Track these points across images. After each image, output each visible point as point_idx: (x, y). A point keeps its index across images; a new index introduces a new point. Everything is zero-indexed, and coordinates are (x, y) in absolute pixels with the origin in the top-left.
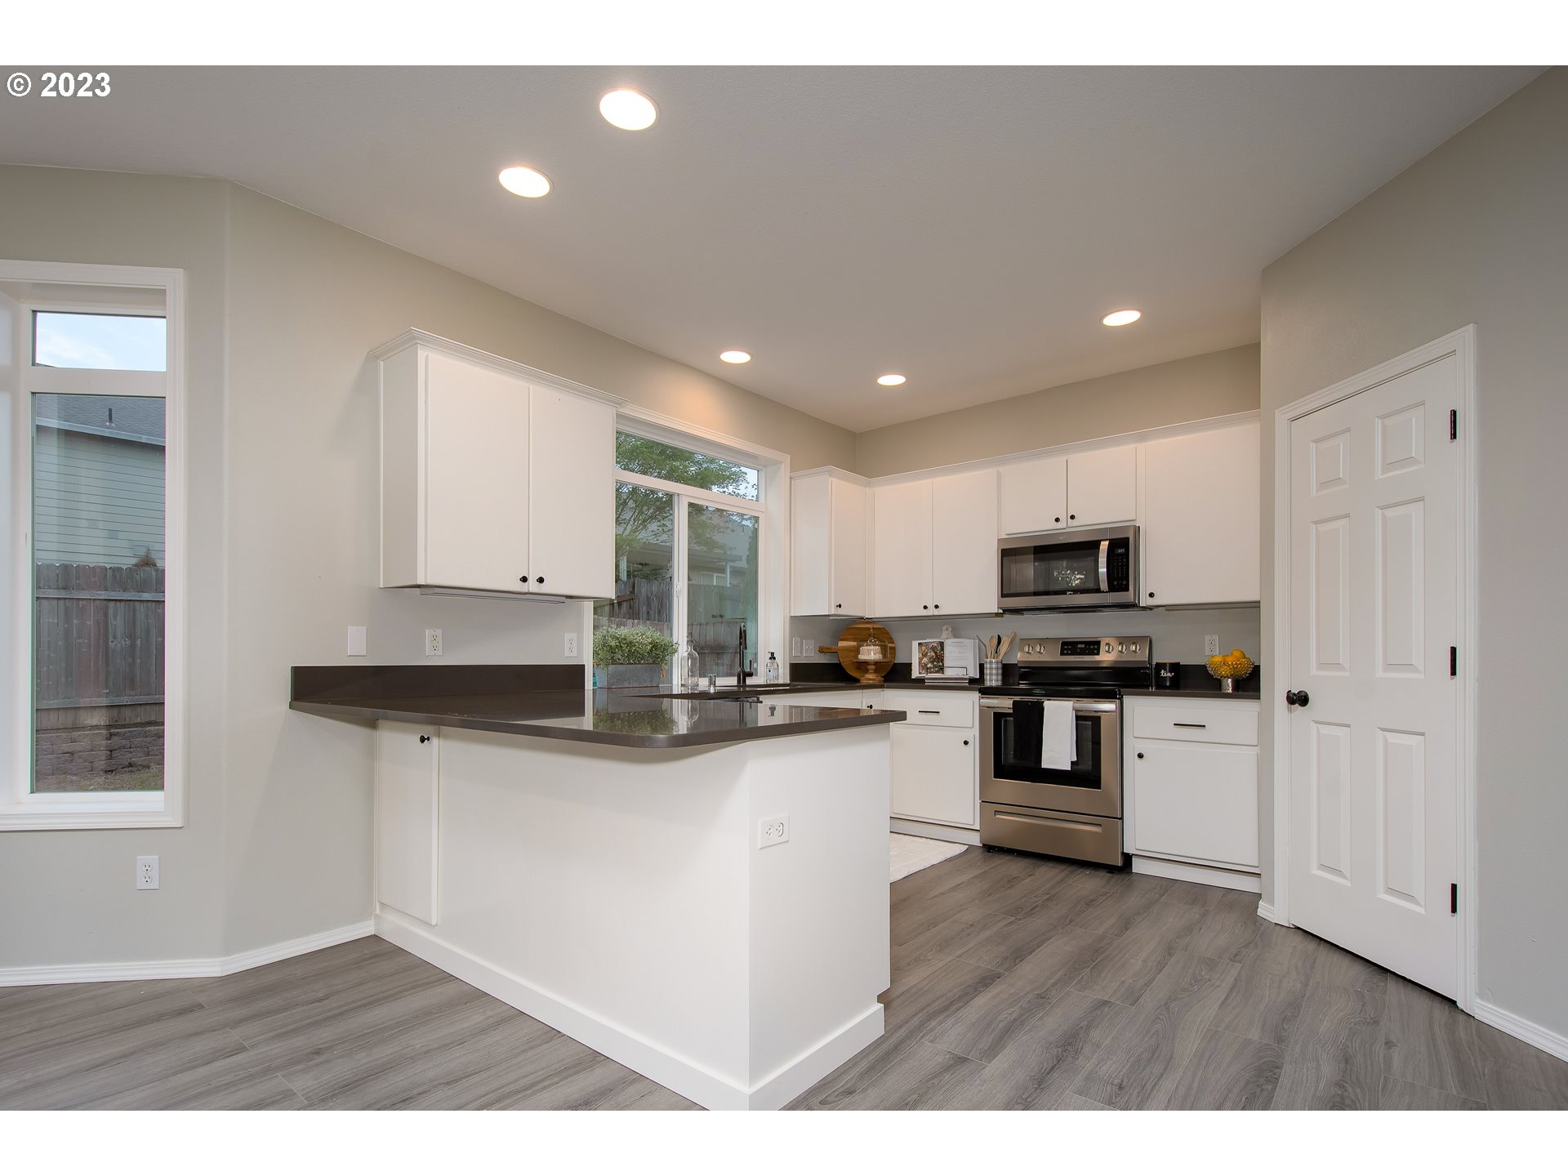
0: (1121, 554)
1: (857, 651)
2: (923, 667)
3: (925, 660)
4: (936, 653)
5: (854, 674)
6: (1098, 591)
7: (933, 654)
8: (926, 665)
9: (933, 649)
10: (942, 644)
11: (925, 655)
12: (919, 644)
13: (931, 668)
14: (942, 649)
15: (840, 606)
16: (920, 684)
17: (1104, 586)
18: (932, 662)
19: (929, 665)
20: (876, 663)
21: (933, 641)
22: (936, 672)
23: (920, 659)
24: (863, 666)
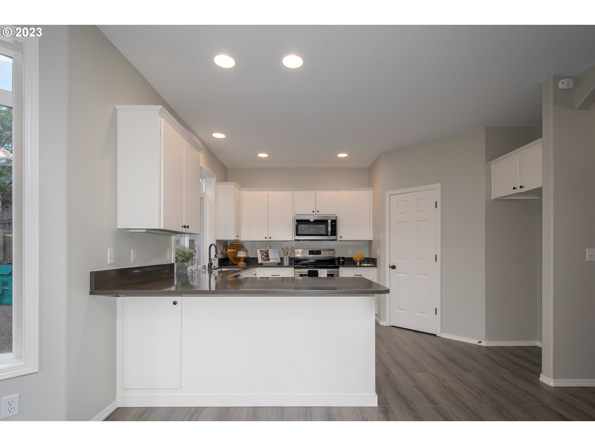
0: (334, 224)
1: (236, 253)
2: (263, 259)
3: (263, 257)
4: (266, 254)
5: (235, 263)
6: (327, 235)
7: (265, 254)
8: (264, 258)
9: (265, 252)
10: (268, 250)
11: (263, 255)
12: (260, 251)
13: (266, 259)
14: (268, 253)
15: (238, 236)
16: (261, 265)
17: (329, 234)
18: (266, 257)
19: (265, 258)
20: (244, 258)
21: (265, 249)
22: (268, 261)
23: (261, 256)
24: (239, 259)
